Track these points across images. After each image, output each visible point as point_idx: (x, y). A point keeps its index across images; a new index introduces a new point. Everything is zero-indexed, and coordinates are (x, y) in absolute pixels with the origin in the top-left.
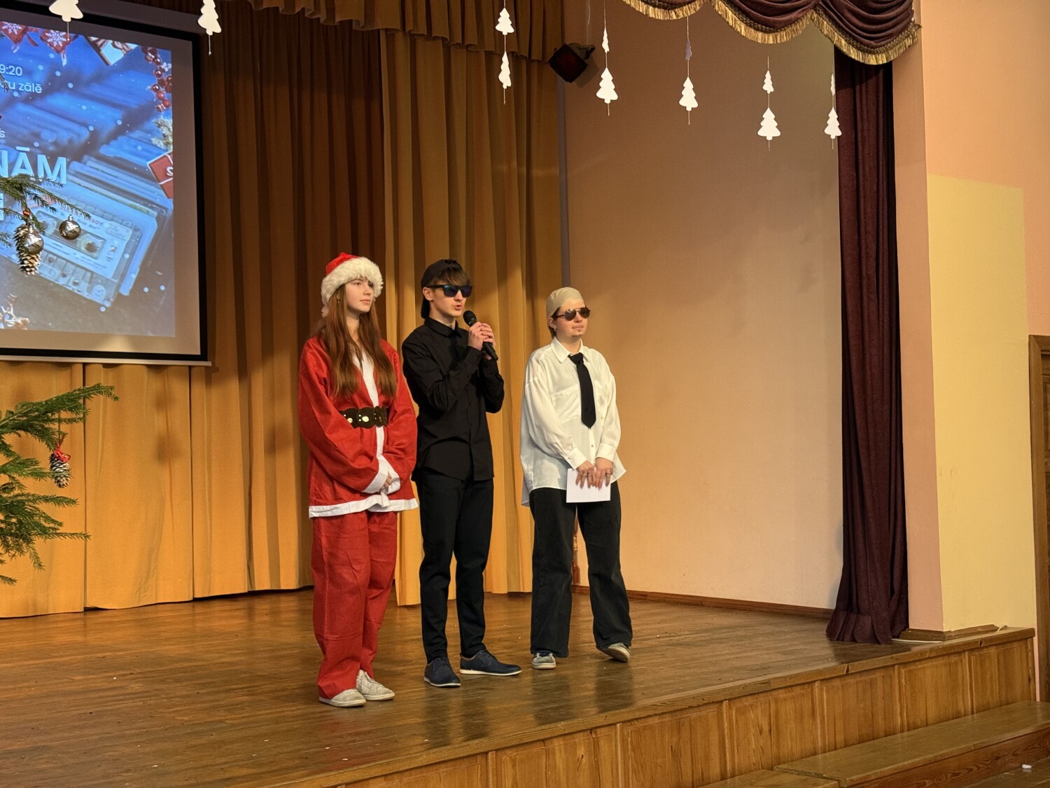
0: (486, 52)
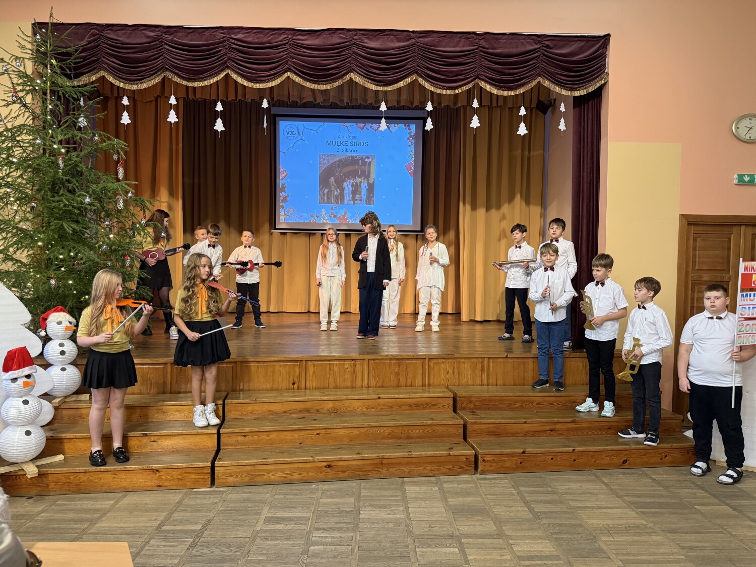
0: (509, 108)
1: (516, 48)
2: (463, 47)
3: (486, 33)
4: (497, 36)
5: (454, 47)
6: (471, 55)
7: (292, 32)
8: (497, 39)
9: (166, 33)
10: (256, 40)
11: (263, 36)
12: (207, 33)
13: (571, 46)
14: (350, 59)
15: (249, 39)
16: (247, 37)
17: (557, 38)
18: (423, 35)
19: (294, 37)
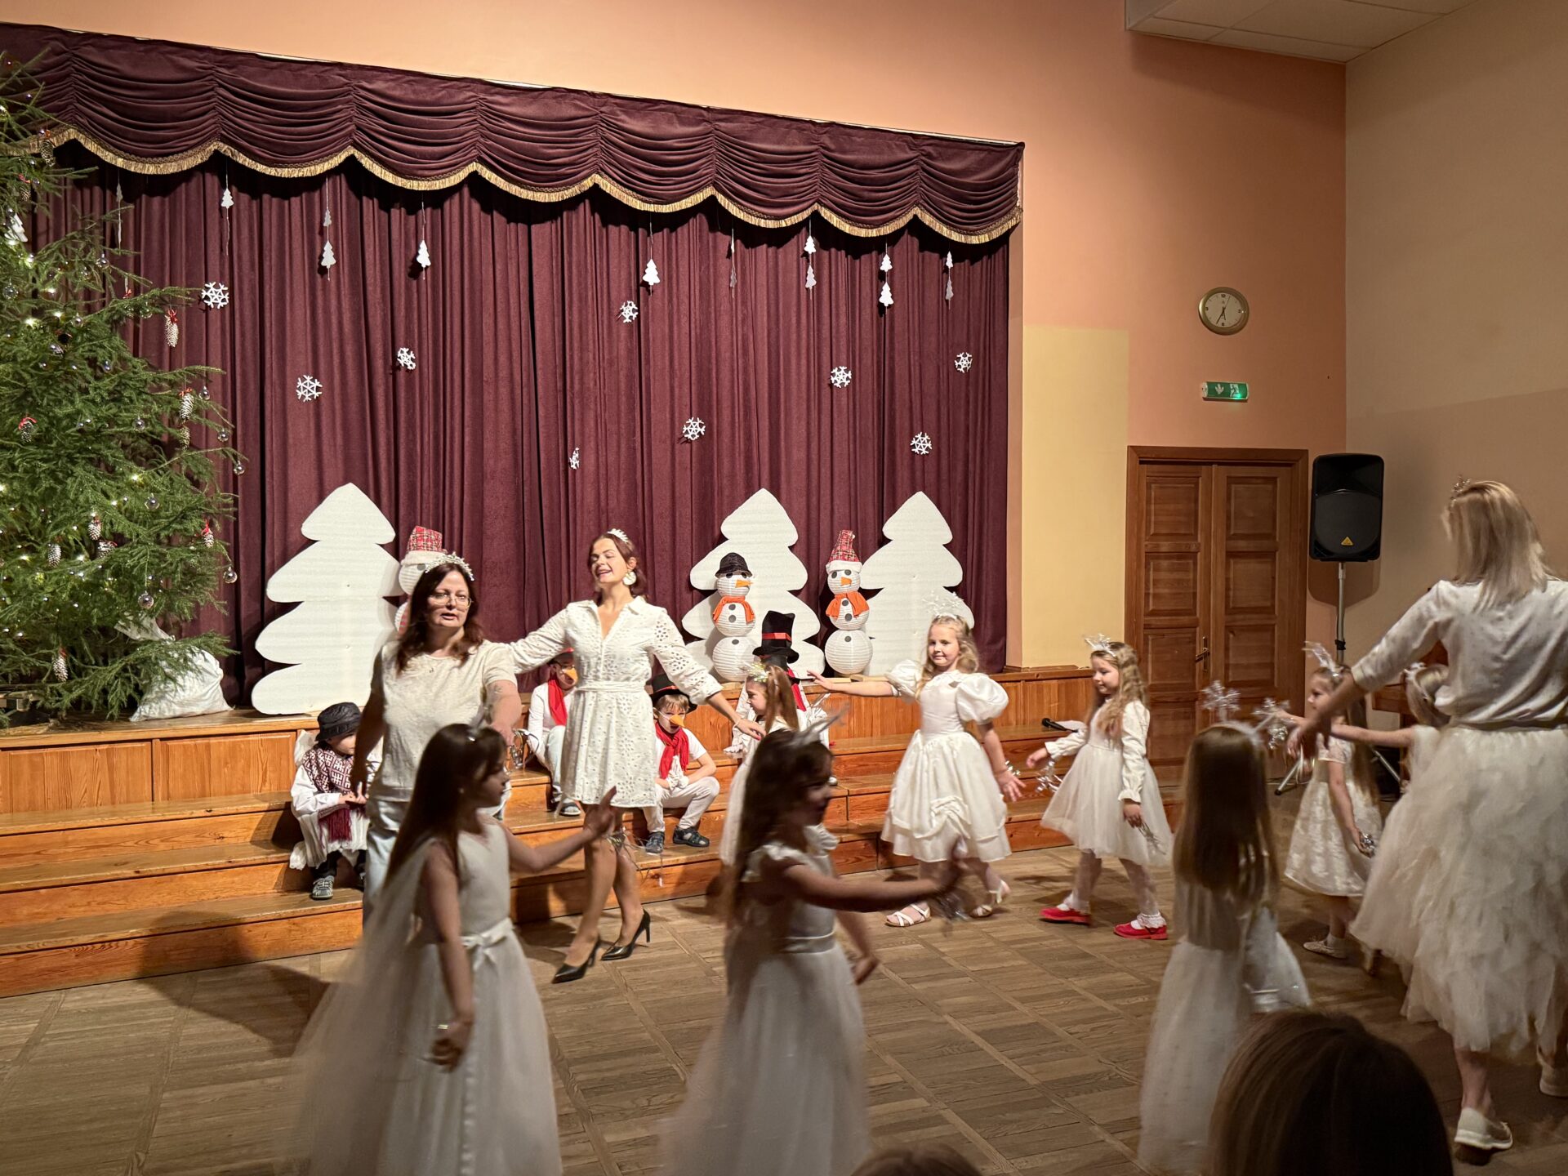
1: (879, 154)
2: (794, 144)
3: (832, 124)
4: (848, 130)
5: (778, 143)
6: (808, 161)
7: (484, 87)
8: (849, 135)
9: (221, 64)
10: (412, 97)
11: (424, 88)
12: (308, 73)
13: (966, 157)
14: (595, 149)
15: (397, 93)
16: (394, 89)
17: (944, 143)
18: (724, 116)
19: (489, 98)
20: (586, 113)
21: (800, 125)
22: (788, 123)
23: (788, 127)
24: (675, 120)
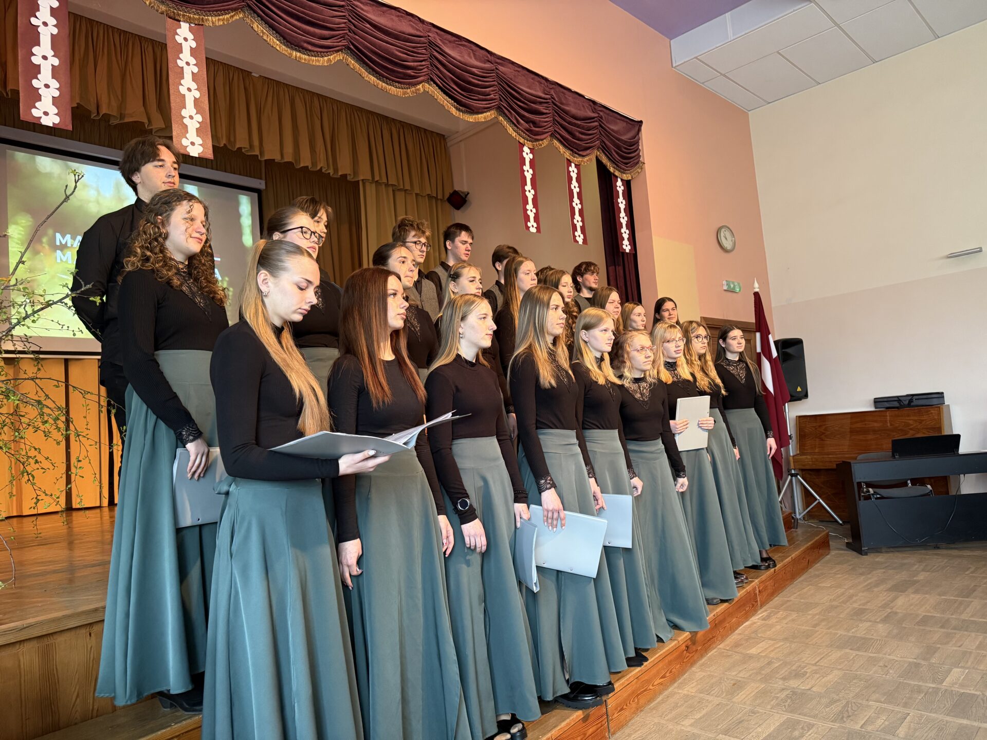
1: (580, 110)
2: (537, 91)
3: (556, 83)
4: (564, 90)
5: (531, 88)
6: (546, 105)
8: (563, 93)
14: (428, 62)
17: (608, 111)
18: (501, 61)
20: (422, 34)
21: (539, 79)
22: (533, 76)
23: (533, 79)
24: (472, 55)
